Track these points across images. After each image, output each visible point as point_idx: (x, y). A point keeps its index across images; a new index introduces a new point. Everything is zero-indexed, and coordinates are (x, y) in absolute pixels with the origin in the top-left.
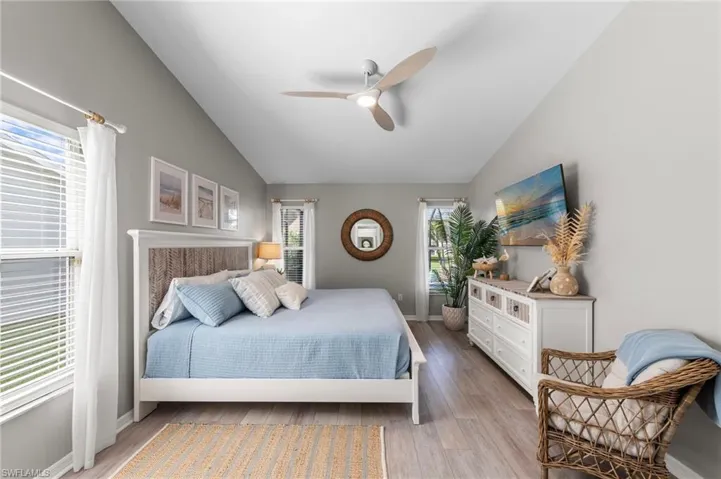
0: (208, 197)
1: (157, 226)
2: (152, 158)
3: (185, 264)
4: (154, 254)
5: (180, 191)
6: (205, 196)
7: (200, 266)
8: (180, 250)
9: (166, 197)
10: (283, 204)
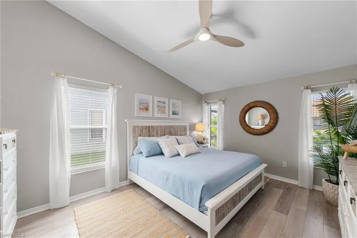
0: (163, 105)
1: (138, 117)
2: (136, 94)
3: (149, 132)
4: (135, 129)
5: (148, 104)
6: (161, 104)
7: (157, 133)
8: (147, 127)
9: (141, 107)
10: (208, 104)
